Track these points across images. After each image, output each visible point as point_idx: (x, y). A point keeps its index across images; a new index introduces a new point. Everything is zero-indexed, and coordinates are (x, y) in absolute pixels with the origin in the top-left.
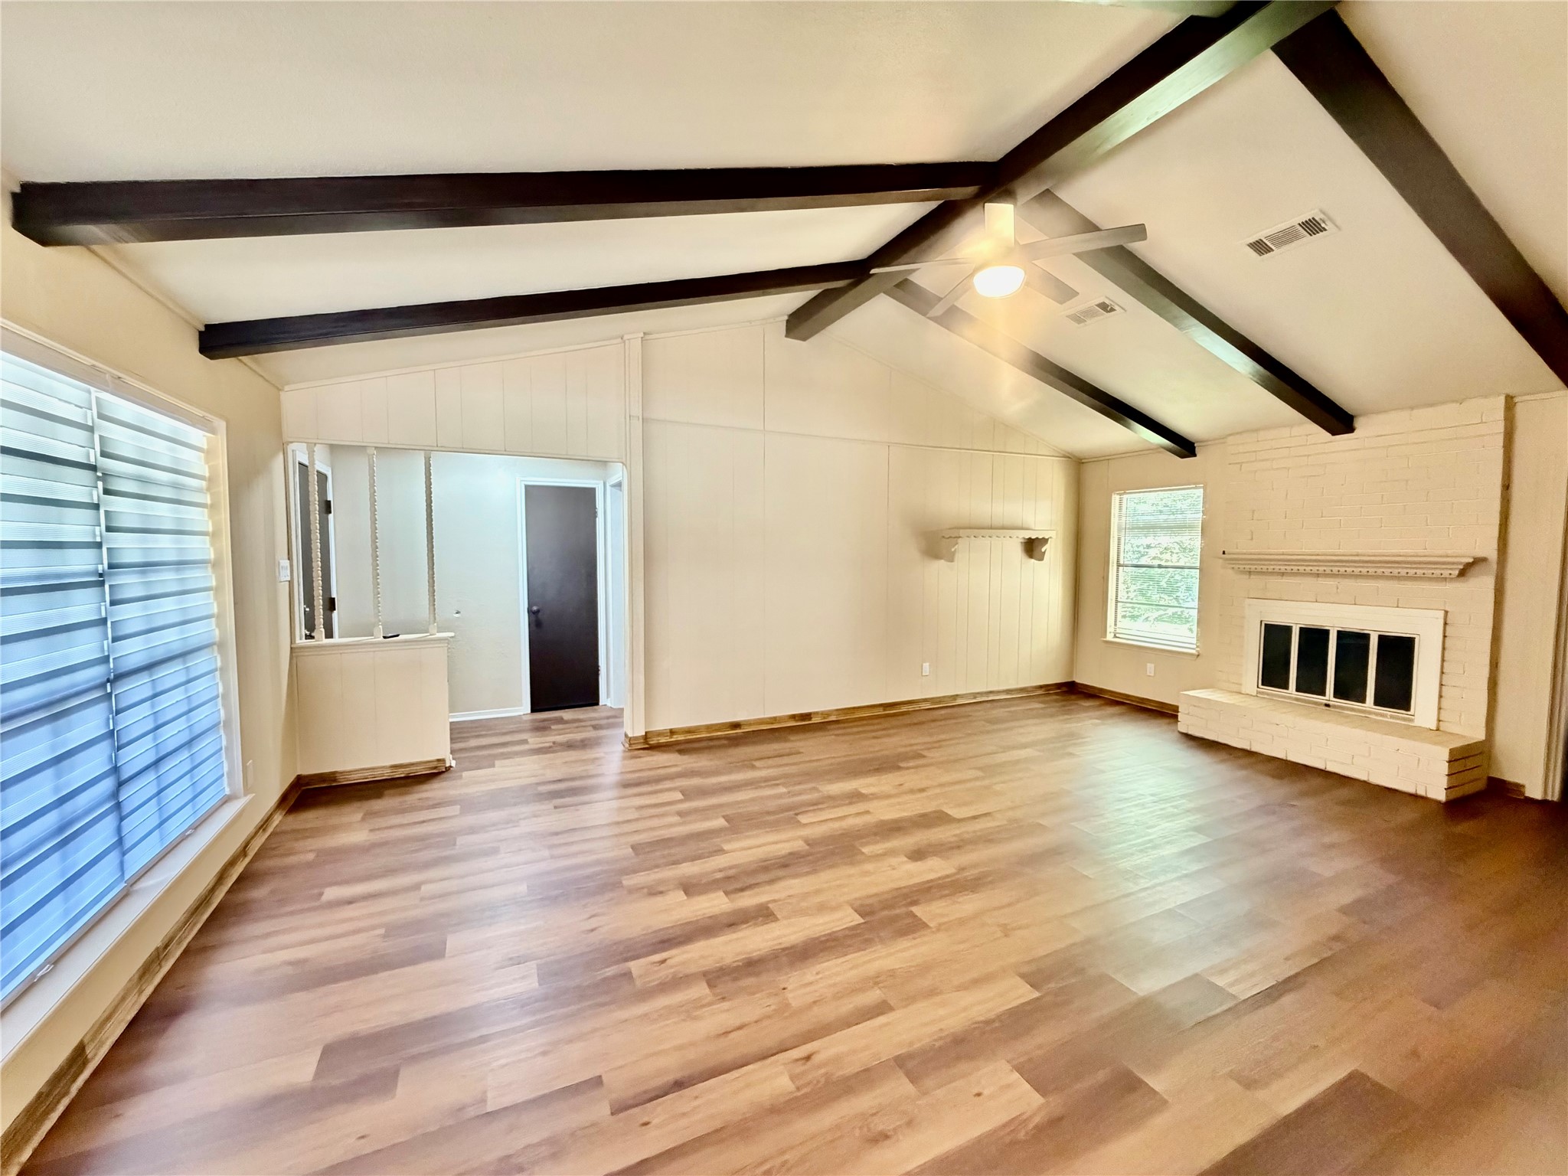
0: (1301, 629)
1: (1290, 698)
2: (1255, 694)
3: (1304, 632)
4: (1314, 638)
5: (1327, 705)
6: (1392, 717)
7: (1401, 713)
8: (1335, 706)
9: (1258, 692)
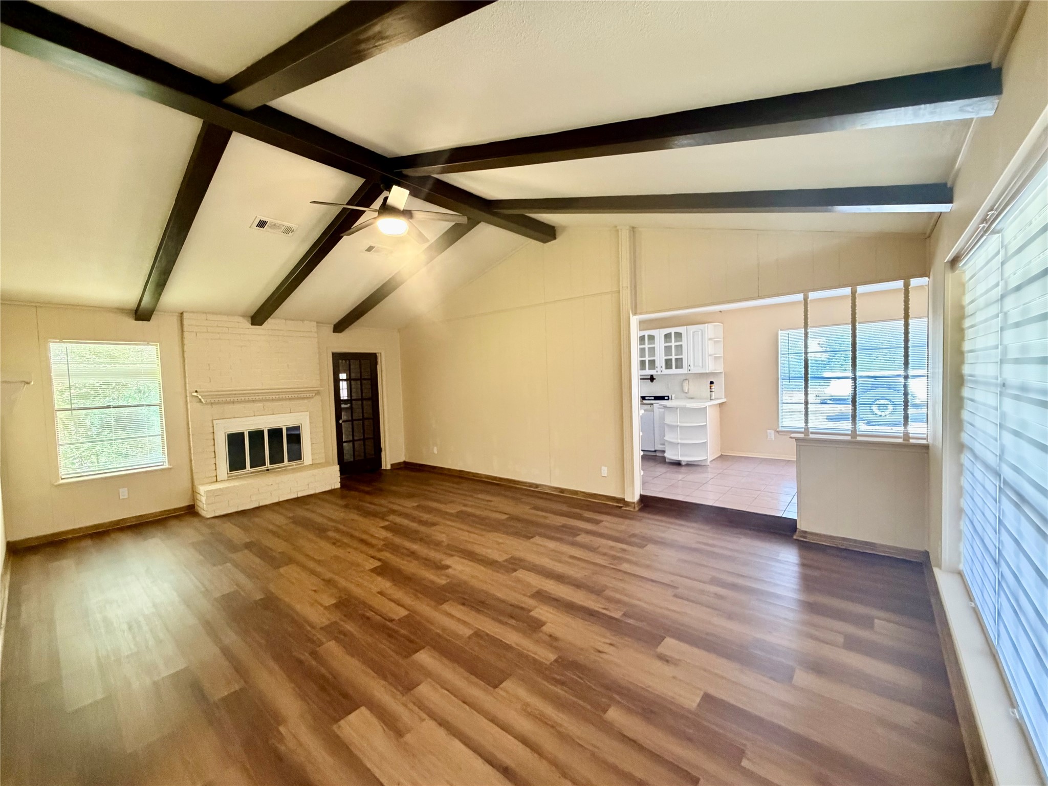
0: (249, 432)
1: (248, 473)
2: (227, 478)
3: (251, 434)
4: (256, 436)
5: (268, 470)
6: (296, 465)
7: (298, 462)
8: (271, 469)
9: (228, 477)
